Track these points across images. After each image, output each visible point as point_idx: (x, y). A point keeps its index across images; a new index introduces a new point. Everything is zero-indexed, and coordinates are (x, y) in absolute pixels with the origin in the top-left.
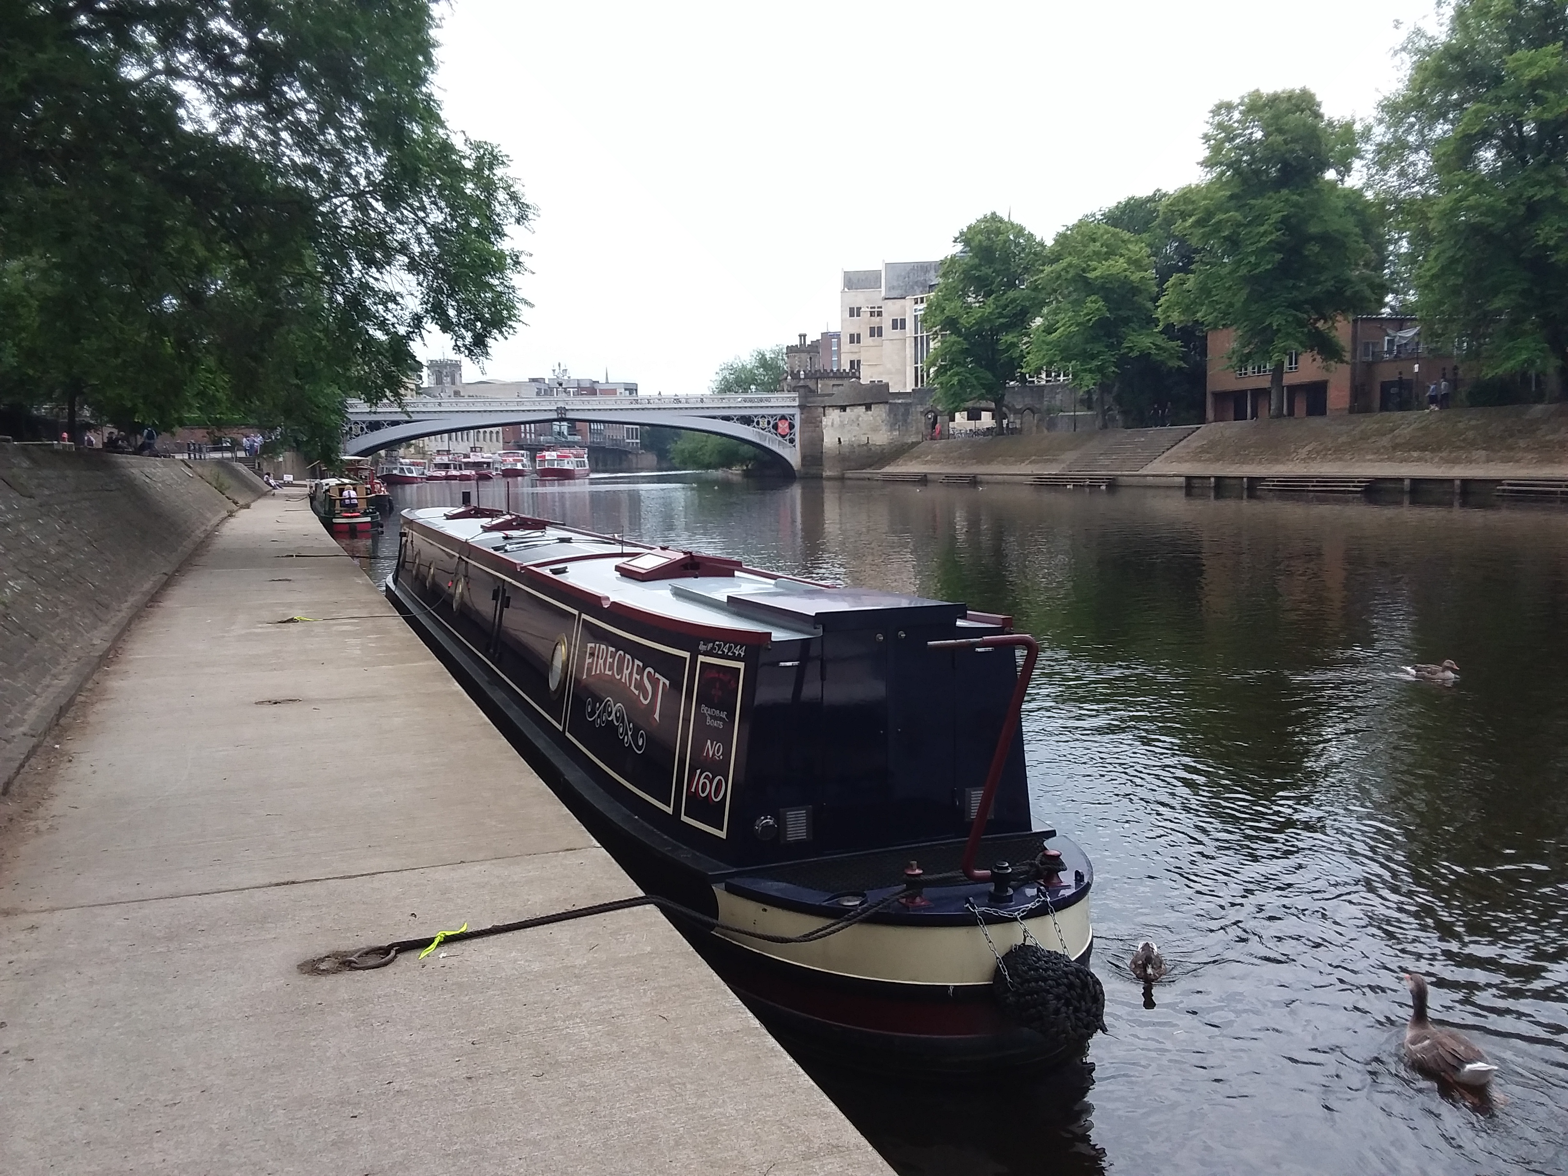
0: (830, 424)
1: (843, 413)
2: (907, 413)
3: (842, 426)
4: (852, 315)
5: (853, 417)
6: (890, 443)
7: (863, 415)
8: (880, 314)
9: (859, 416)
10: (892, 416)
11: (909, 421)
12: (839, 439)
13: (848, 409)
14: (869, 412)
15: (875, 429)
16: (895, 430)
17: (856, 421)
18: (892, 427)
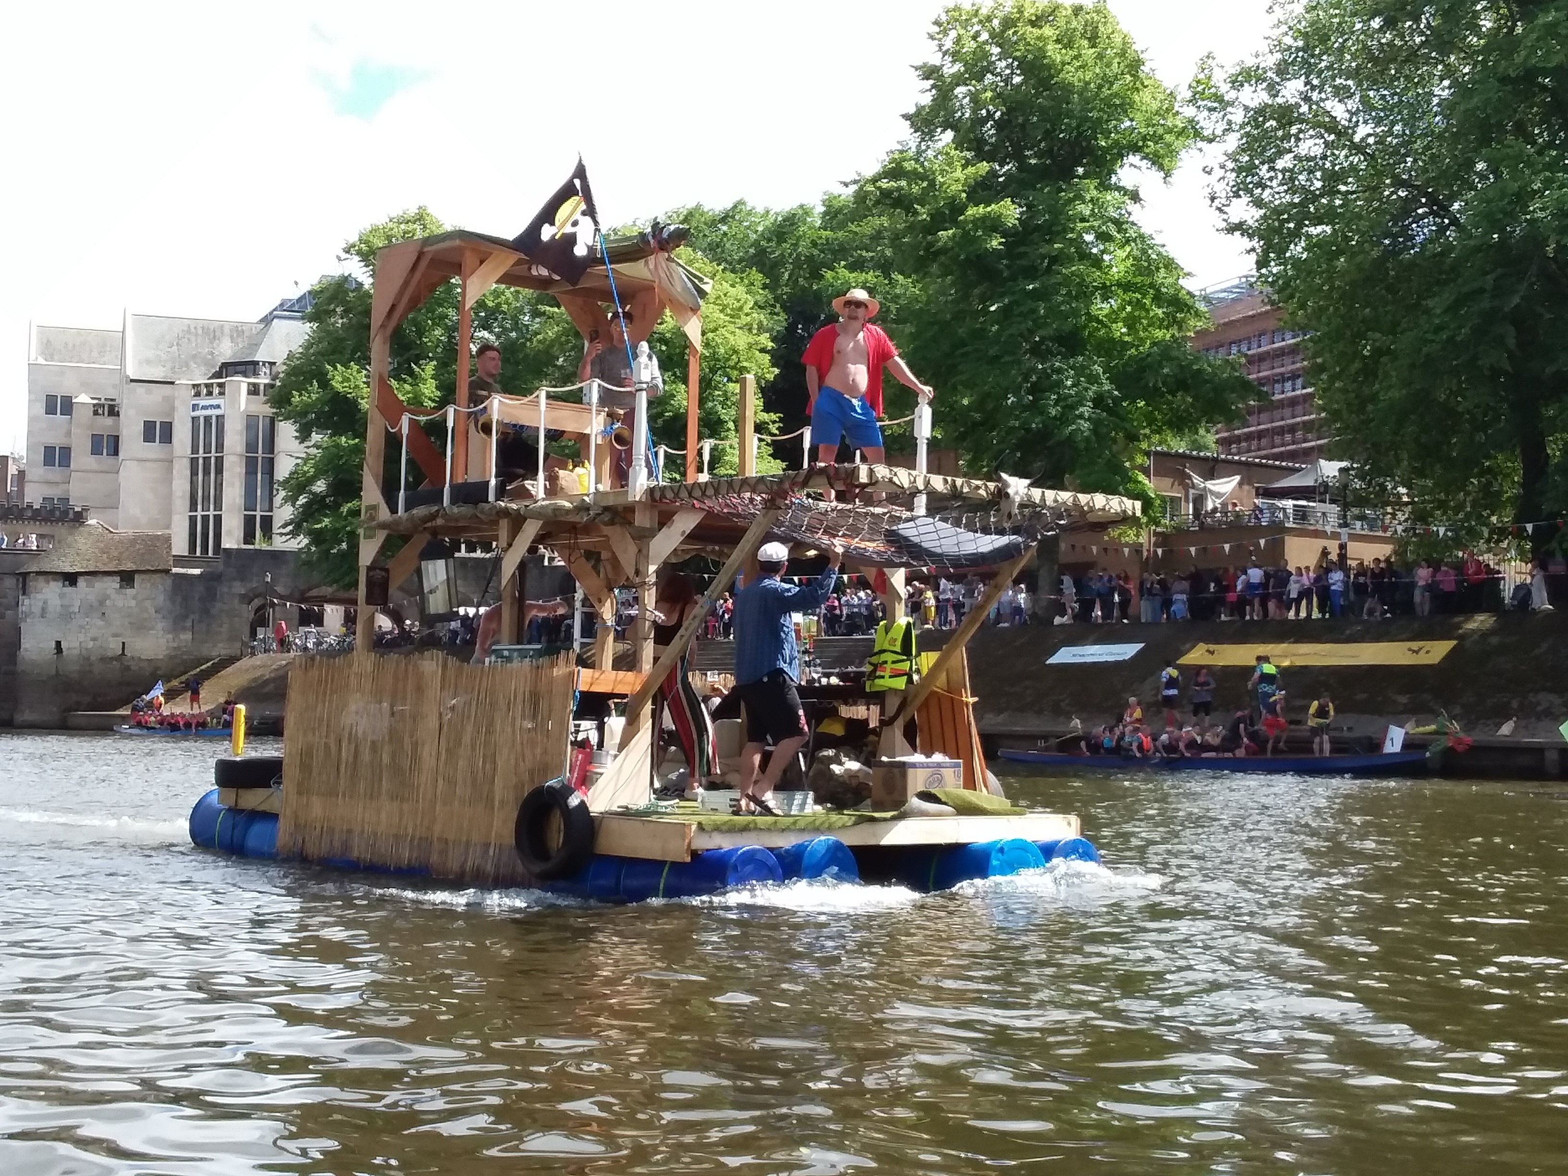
0: (37, 610)
1: (69, 590)
2: (211, 596)
3: (66, 615)
4: (50, 409)
5: (92, 598)
6: (171, 657)
7: (114, 596)
8: (113, 411)
9: (107, 597)
10: (179, 599)
11: (214, 611)
12: (58, 643)
13: (82, 582)
14: (129, 591)
15: (140, 627)
16: (184, 629)
17: (99, 608)
18: (177, 623)
